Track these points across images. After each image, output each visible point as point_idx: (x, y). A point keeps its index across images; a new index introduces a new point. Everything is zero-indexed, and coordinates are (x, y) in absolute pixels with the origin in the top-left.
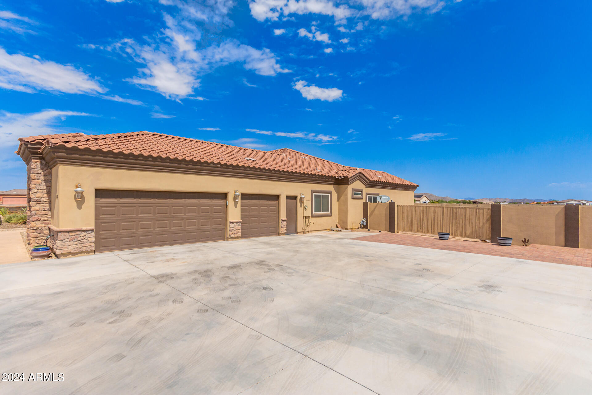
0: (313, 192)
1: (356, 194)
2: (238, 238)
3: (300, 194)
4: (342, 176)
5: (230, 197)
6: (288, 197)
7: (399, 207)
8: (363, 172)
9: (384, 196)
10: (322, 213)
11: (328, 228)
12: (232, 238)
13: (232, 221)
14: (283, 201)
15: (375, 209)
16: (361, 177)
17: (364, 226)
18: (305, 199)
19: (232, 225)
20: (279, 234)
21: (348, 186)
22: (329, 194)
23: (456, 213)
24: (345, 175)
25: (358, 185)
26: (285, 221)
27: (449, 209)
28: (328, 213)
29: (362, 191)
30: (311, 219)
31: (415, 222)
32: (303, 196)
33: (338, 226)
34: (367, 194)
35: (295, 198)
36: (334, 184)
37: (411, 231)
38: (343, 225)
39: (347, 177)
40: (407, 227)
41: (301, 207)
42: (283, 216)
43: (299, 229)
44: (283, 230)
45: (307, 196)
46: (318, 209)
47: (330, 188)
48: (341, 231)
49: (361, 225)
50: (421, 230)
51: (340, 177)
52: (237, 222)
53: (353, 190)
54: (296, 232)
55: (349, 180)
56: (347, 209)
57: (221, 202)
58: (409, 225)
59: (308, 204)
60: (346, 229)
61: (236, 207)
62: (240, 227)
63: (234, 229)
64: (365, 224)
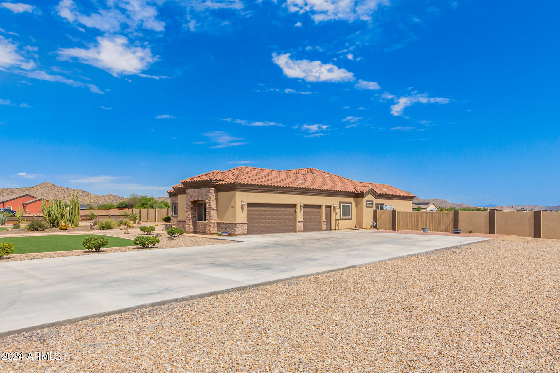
0: (341, 203)
1: (368, 204)
2: (301, 231)
3: (334, 205)
4: (359, 191)
5: (298, 207)
6: (327, 207)
7: (399, 213)
8: (373, 188)
9: (388, 205)
10: (346, 217)
11: (350, 228)
12: (299, 231)
13: (299, 221)
14: (324, 209)
15: (382, 214)
16: (372, 192)
17: (374, 226)
18: (337, 208)
19: (299, 223)
20: (321, 230)
21: (363, 199)
22: (350, 204)
23: (435, 217)
24: (362, 191)
25: (370, 197)
26: (325, 222)
27: (430, 214)
28: (350, 217)
29: (372, 202)
30: (340, 221)
31: (409, 223)
32: (335, 206)
33: (356, 226)
34: (376, 204)
35: (330, 207)
36: (354, 197)
37: (407, 229)
38: (359, 225)
39: (363, 192)
40: (404, 226)
41: (334, 213)
42: (324, 219)
43: (333, 228)
44: (324, 228)
45: (337, 205)
46: (344, 214)
47: (351, 200)
48: (359, 229)
49: (372, 226)
50: (413, 228)
51: (358, 192)
52: (301, 222)
53: (367, 201)
54: (331, 230)
55: (365, 194)
56: (363, 215)
57: (292, 209)
58: (405, 225)
59: (338, 211)
60: (363, 228)
61: (301, 212)
62: (302, 225)
63: (300, 226)
64: (375, 225)
